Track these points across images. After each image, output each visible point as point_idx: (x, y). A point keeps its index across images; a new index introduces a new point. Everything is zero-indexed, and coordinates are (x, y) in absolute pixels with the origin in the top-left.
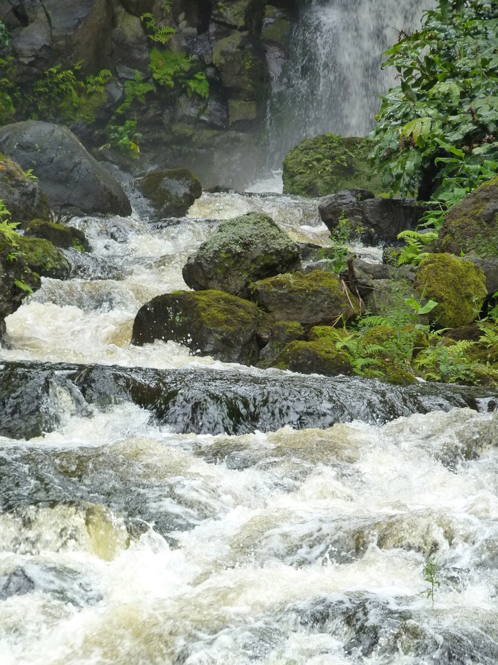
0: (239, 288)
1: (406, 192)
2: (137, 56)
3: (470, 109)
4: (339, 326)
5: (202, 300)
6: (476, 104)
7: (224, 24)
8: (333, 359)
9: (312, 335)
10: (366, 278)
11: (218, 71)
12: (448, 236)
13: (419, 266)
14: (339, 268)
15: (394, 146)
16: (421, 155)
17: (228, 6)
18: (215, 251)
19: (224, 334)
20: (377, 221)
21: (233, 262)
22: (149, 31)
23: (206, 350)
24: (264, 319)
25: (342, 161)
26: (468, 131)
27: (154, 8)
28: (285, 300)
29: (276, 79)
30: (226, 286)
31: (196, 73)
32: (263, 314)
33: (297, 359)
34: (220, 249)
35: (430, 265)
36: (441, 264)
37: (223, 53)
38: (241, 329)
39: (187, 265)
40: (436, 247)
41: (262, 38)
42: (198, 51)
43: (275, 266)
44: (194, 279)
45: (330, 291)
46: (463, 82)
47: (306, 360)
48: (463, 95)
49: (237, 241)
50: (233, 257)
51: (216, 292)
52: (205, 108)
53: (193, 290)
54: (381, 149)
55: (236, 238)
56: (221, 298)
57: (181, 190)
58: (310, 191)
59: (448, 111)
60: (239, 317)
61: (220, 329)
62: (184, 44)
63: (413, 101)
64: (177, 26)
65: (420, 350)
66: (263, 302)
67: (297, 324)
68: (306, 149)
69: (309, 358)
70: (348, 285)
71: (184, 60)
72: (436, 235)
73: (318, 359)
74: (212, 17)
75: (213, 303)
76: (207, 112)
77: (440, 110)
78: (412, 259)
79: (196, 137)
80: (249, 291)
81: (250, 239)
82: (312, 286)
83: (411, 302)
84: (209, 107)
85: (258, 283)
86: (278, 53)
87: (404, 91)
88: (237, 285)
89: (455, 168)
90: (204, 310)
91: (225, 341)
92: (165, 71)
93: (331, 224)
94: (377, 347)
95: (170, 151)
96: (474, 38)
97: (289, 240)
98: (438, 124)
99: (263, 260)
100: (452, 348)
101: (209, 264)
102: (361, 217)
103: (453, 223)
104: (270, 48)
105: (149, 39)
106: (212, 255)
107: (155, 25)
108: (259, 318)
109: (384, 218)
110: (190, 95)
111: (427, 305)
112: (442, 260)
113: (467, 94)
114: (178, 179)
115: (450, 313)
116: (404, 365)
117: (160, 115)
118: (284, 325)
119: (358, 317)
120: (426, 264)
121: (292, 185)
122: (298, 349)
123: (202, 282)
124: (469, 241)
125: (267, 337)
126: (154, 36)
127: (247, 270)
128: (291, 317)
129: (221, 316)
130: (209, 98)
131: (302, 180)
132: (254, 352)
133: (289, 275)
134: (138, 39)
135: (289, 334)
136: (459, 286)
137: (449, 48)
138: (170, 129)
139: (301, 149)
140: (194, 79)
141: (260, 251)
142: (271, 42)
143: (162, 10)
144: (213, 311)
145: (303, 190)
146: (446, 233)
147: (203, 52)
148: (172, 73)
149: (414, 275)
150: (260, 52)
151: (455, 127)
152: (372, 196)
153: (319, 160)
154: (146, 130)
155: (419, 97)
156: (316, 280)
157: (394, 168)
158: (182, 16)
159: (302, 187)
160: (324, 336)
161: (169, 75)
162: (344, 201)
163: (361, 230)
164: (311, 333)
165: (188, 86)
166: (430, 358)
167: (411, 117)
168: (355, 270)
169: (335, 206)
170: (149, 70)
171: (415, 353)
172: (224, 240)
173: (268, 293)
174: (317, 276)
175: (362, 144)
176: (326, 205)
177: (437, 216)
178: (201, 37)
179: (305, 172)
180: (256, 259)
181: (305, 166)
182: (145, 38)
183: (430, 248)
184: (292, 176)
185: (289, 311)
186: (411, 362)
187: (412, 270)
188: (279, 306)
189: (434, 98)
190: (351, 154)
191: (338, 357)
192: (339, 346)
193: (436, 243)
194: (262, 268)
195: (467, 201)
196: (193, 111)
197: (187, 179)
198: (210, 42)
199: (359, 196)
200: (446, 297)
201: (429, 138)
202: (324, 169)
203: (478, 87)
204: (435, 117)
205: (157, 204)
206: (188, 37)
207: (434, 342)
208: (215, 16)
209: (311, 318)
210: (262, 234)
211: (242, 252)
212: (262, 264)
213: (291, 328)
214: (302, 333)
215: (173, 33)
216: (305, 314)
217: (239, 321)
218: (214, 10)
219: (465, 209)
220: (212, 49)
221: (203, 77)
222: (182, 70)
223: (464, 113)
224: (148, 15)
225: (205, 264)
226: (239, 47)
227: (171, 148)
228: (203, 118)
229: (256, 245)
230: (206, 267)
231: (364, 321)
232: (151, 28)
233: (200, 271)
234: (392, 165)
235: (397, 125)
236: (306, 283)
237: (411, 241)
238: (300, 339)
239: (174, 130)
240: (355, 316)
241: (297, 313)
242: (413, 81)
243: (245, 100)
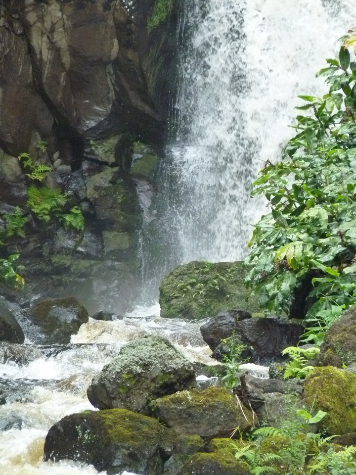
0: (141, 406)
1: (281, 311)
2: (17, 194)
3: (339, 232)
4: (236, 437)
5: (109, 419)
6: (344, 227)
7: (96, 161)
8: (234, 468)
9: (212, 447)
10: (257, 392)
11: (92, 205)
12: (329, 350)
13: (306, 379)
14: (232, 383)
15: (269, 269)
16: (295, 276)
17: (99, 144)
18: (118, 372)
19: (131, 449)
20: (255, 339)
21: (134, 382)
22: (26, 170)
23: (115, 465)
24: (166, 433)
25: (214, 285)
26: (337, 252)
27: (30, 149)
28: (184, 416)
29: (146, 211)
30: (129, 404)
31: (72, 207)
32: (165, 429)
33: (201, 470)
34: (121, 371)
35: (316, 378)
36: (326, 376)
37: (96, 188)
38: (146, 444)
39: (92, 387)
40: (318, 361)
41: (131, 173)
42: (73, 187)
43: (173, 384)
44: (98, 399)
45: (225, 405)
46: (331, 207)
47: (209, 470)
48: (331, 219)
49: (137, 363)
50: (134, 377)
51: (121, 410)
52: (81, 239)
53: (97, 409)
54: (256, 272)
55: (137, 359)
56: (125, 416)
57: (70, 317)
58: (186, 313)
59: (317, 235)
60: (143, 432)
61: (126, 445)
62: (60, 181)
63: (284, 227)
64: (53, 164)
65: (312, 456)
66: (164, 418)
67: (197, 437)
68: (180, 275)
69: (211, 468)
70: (241, 399)
71: (60, 196)
72: (318, 350)
73: (219, 469)
74: (85, 155)
75: (119, 420)
76: (83, 243)
77: (310, 234)
78: (297, 373)
79: (74, 267)
80: (150, 408)
81: (149, 360)
82: (209, 401)
83: (302, 412)
84: (85, 239)
85: (158, 400)
86: (147, 187)
87: (275, 217)
88: (138, 403)
89: (327, 287)
90: (111, 427)
91: (132, 456)
92: (42, 207)
93: (212, 344)
94: (273, 456)
95: (50, 281)
96: (337, 166)
97: (185, 360)
98: (309, 247)
99: (162, 379)
100: (341, 453)
101: (112, 384)
102: (240, 336)
103: (334, 338)
104: (140, 182)
105: (27, 177)
106: (114, 376)
107: (32, 164)
108: (162, 433)
109: (262, 336)
110: (66, 228)
111: (317, 415)
112: (327, 373)
113: (336, 219)
114: (66, 307)
115: (336, 422)
116: (298, 471)
117: (40, 248)
118: (186, 439)
119: (252, 429)
120: (312, 377)
121: (169, 308)
122: (201, 460)
123: (106, 402)
124: (349, 354)
125: (169, 450)
126: (31, 174)
127: (147, 389)
128: (190, 431)
129: (127, 433)
130: (84, 231)
131: (178, 303)
132: (158, 464)
133: (187, 392)
134: (17, 177)
135: (190, 447)
136: (343, 396)
137: (315, 176)
138: (50, 260)
139: (176, 274)
140: (70, 213)
141: (158, 371)
142: (140, 177)
143: (38, 149)
144: (120, 428)
145: (179, 312)
146: (327, 348)
147: (77, 187)
148: (49, 208)
149: (301, 387)
150: (131, 186)
151: (326, 249)
152: (249, 316)
153: (193, 285)
154: (28, 262)
155: (289, 222)
156: (212, 396)
157: (270, 290)
158: (56, 155)
159: (178, 310)
160: (223, 447)
161: (46, 209)
162: (224, 322)
163: (240, 348)
164: (211, 446)
165: (64, 221)
166: (321, 463)
167: (284, 241)
168: (248, 385)
169: (216, 327)
170: (28, 206)
171: (308, 460)
172: (125, 361)
173: (168, 410)
174: (213, 392)
175: (232, 268)
176: (207, 326)
177: (316, 332)
178: (75, 174)
179: (181, 296)
180: (155, 379)
181: (180, 291)
182: (23, 177)
183: (313, 363)
184: (168, 301)
185: (188, 426)
186: (304, 468)
187: (299, 383)
188: (178, 421)
189: (303, 224)
190: (222, 278)
191: (238, 466)
192: (238, 456)
193: (318, 357)
194: (161, 387)
195: (346, 317)
196: (70, 243)
197: (74, 306)
198: (84, 178)
199: (238, 316)
200: (332, 406)
201: (301, 261)
202: (198, 293)
203: (345, 211)
204: (306, 240)
205: (48, 330)
206: (62, 174)
207: (325, 449)
208: (88, 153)
209: (209, 431)
210: (160, 355)
211: (142, 373)
212: (161, 382)
213: (192, 441)
214: (202, 445)
215: (48, 171)
216: (203, 427)
217: (143, 436)
218: (86, 148)
219: (344, 324)
220: (85, 184)
221: (79, 212)
222: (59, 206)
223: (333, 236)
224: (25, 155)
225: (108, 385)
226: (111, 182)
227: (52, 279)
228: (80, 249)
229: (155, 365)
230: (109, 387)
231: (257, 432)
232: (28, 166)
233: (104, 391)
234: (268, 286)
235: (271, 250)
236: (202, 399)
237: (294, 356)
238: (201, 450)
239: (53, 261)
240: (249, 427)
241: (195, 427)
242: (282, 208)
243: (119, 232)
